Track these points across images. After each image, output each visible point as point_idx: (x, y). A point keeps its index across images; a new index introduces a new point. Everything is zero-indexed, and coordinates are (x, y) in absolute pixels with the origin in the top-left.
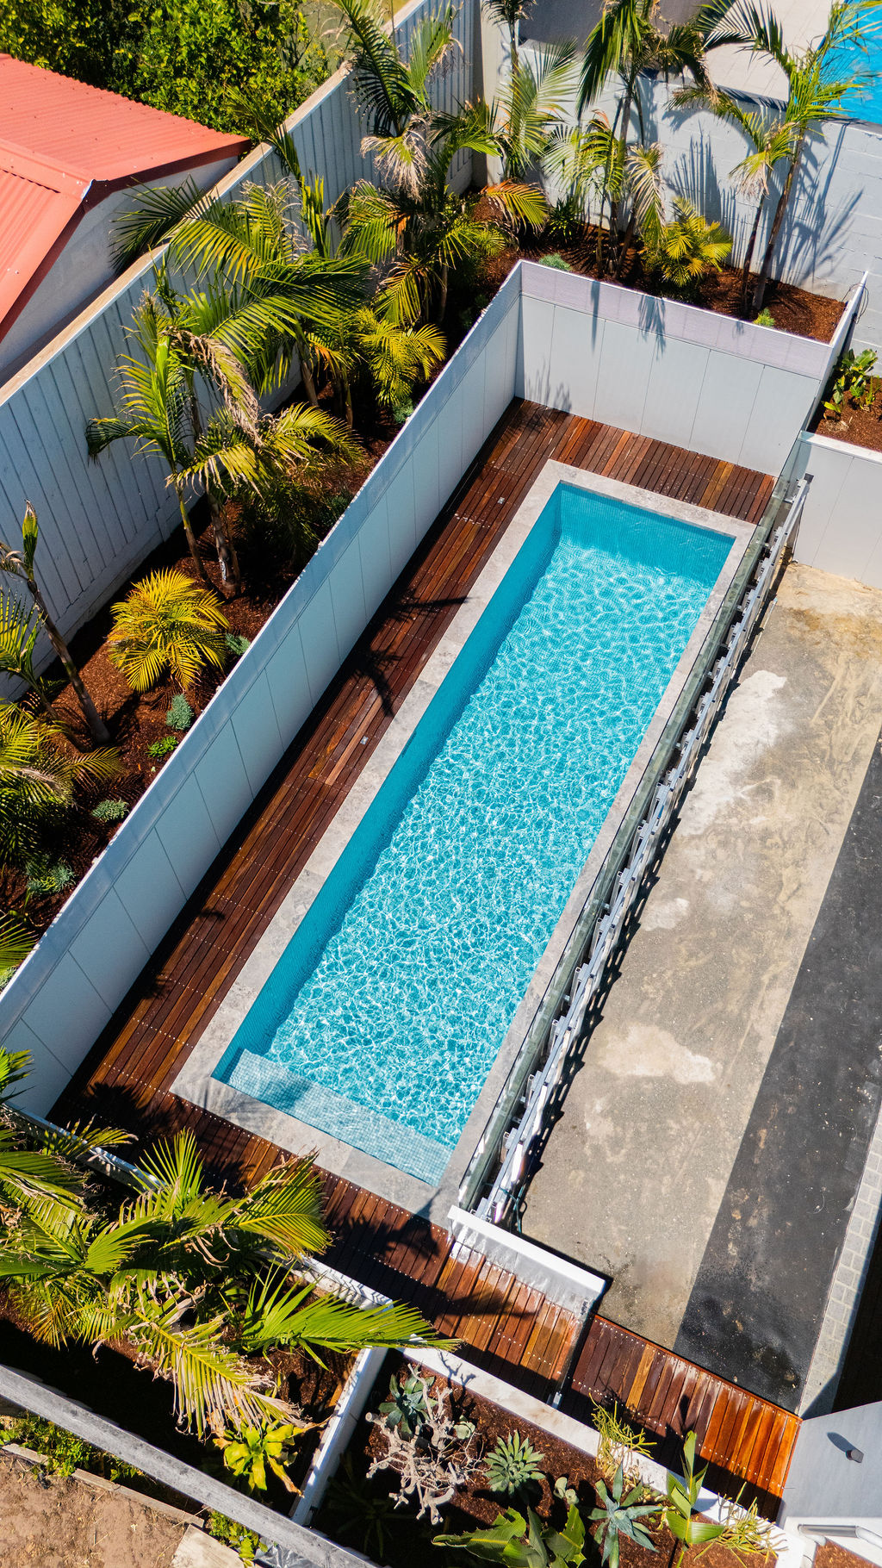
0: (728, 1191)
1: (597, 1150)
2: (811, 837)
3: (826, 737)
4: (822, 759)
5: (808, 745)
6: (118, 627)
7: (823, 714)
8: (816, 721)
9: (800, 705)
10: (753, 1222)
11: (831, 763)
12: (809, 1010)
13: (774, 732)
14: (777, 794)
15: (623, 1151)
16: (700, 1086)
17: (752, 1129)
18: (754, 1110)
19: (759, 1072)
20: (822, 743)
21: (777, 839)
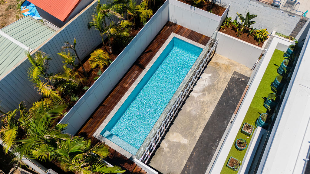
0: (187, 162)
1: (165, 153)
2: (211, 103)
3: (217, 86)
4: (215, 89)
5: (213, 87)
6: (91, 58)
7: (217, 81)
8: (215, 82)
9: (213, 79)
10: (190, 168)
11: (217, 90)
12: (206, 133)
13: (208, 84)
14: (206, 95)
15: (170, 154)
16: (185, 144)
17: (193, 152)
18: (193, 149)
19: (195, 143)
20: (216, 86)
21: (205, 103)
